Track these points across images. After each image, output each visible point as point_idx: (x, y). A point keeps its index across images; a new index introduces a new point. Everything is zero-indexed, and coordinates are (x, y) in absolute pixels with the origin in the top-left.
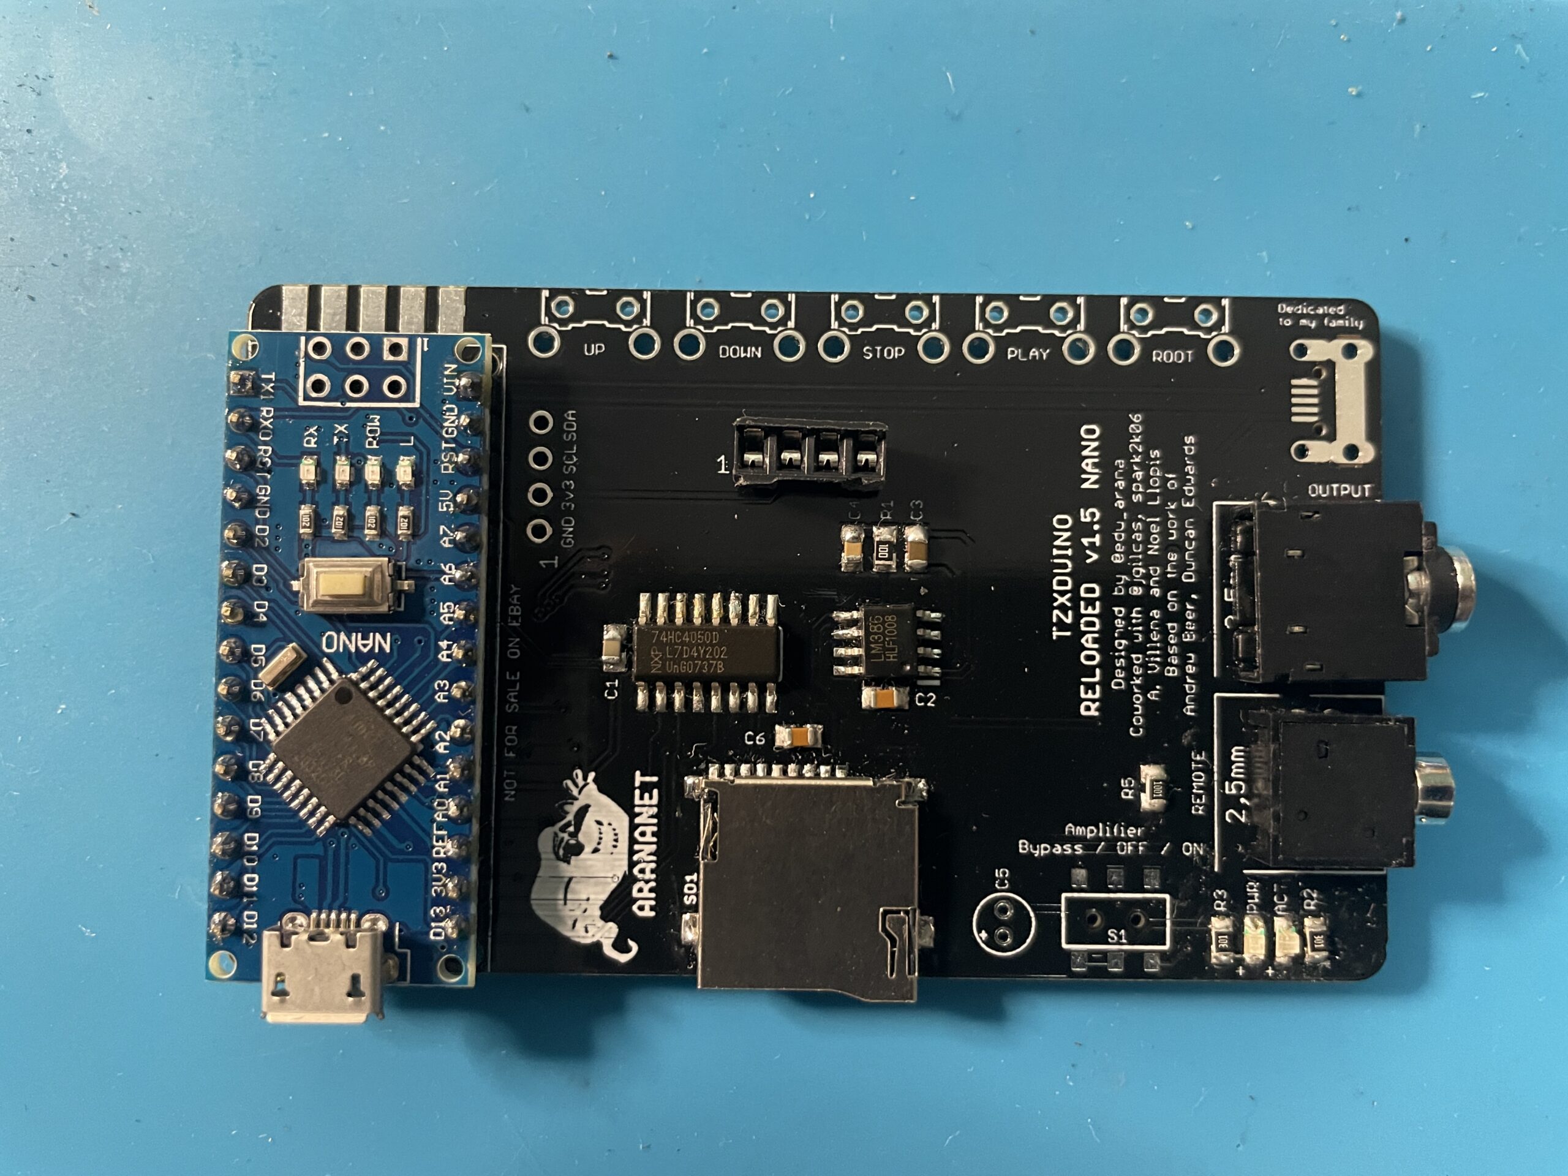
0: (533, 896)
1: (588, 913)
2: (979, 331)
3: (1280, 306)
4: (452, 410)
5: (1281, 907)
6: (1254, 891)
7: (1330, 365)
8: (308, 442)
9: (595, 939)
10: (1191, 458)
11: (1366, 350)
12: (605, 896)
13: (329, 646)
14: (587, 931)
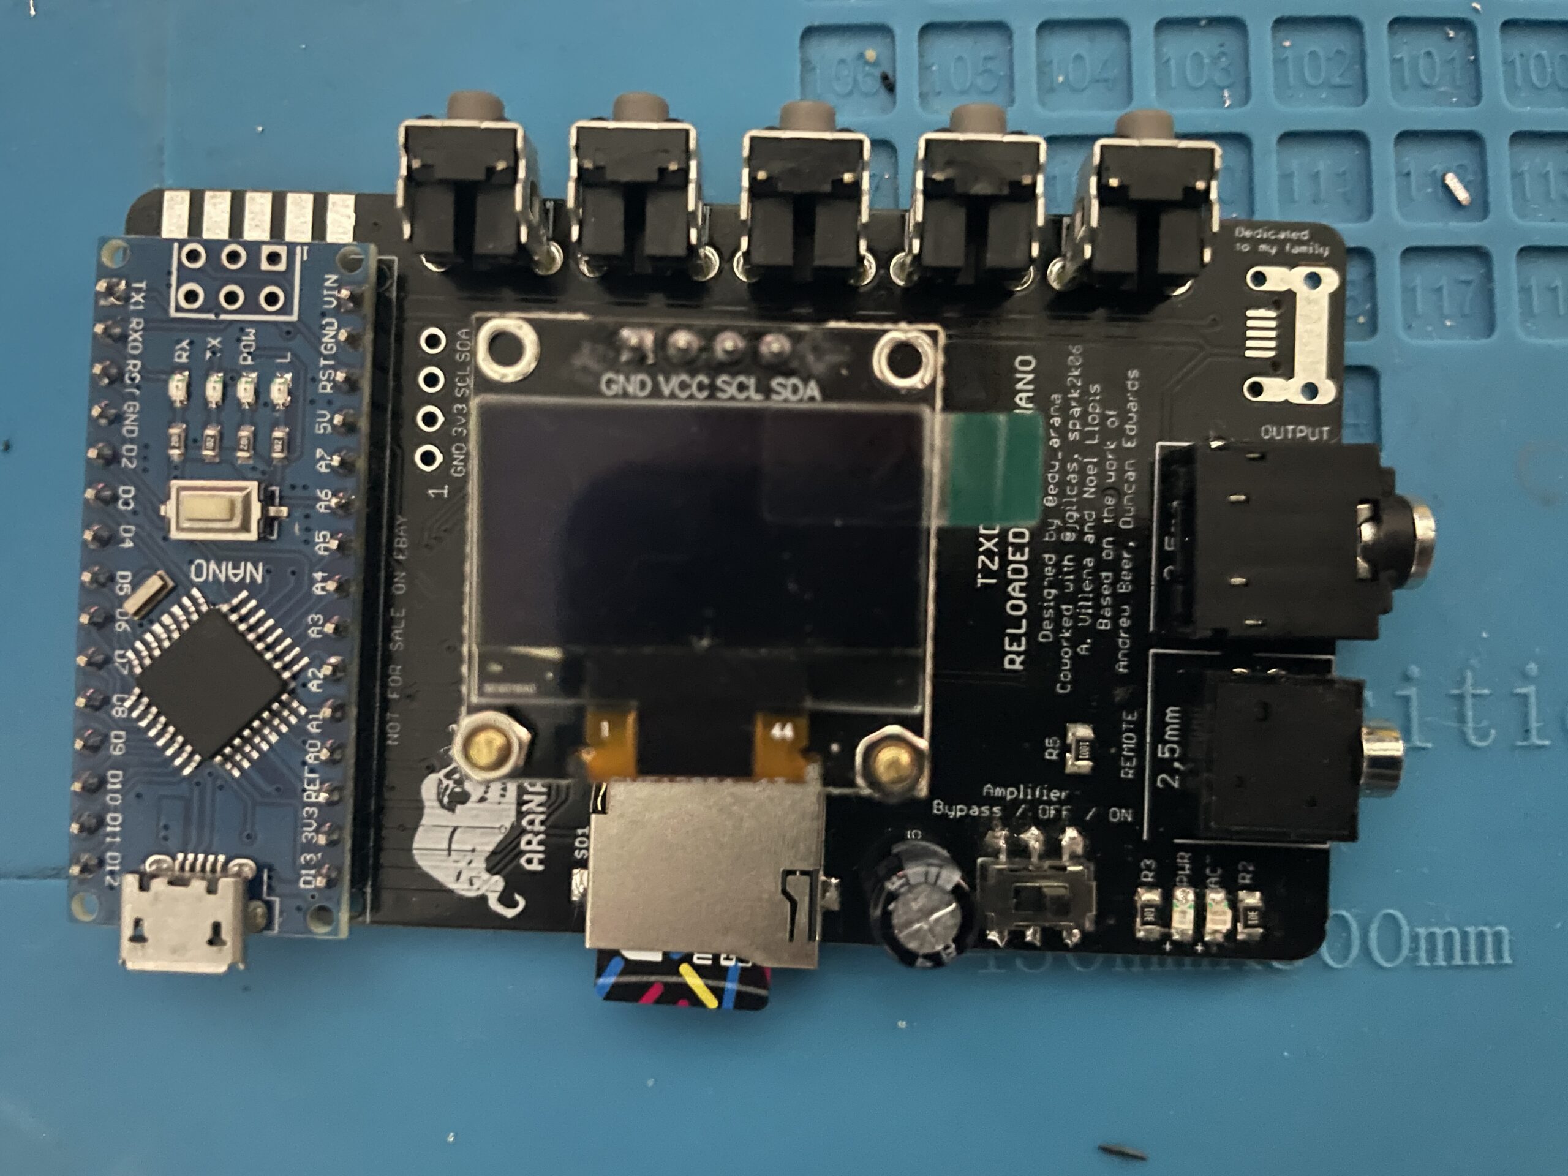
0: (415, 845)
1: (473, 865)
3: (1238, 230)
4: (331, 324)
5: (1214, 879)
6: (1184, 860)
7: (1291, 295)
8: (180, 356)
9: (480, 893)
10: (1135, 394)
11: (1330, 278)
12: (490, 848)
13: (199, 574)
14: (471, 884)
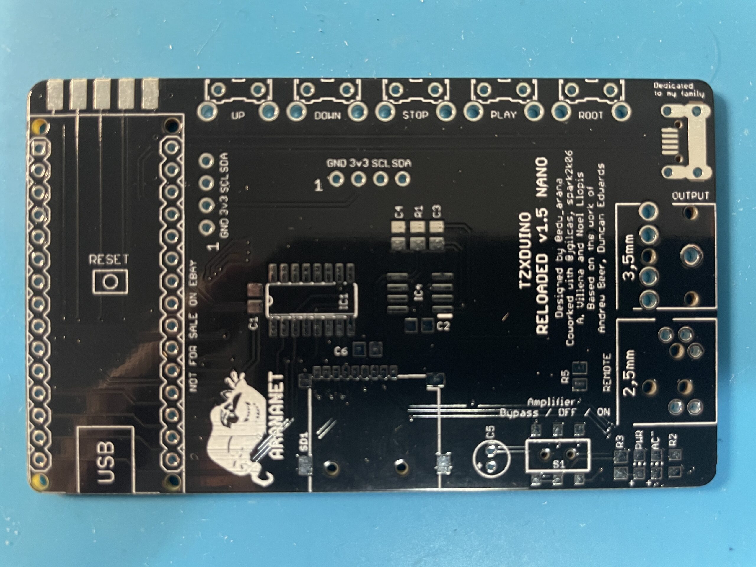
0: (209, 447)
1: (243, 457)
2: (473, 101)
3: (655, 84)
5: (655, 444)
6: (639, 435)
7: (685, 120)
9: (247, 473)
10: (602, 177)
11: (706, 110)
12: (252, 448)
14: (242, 467)
